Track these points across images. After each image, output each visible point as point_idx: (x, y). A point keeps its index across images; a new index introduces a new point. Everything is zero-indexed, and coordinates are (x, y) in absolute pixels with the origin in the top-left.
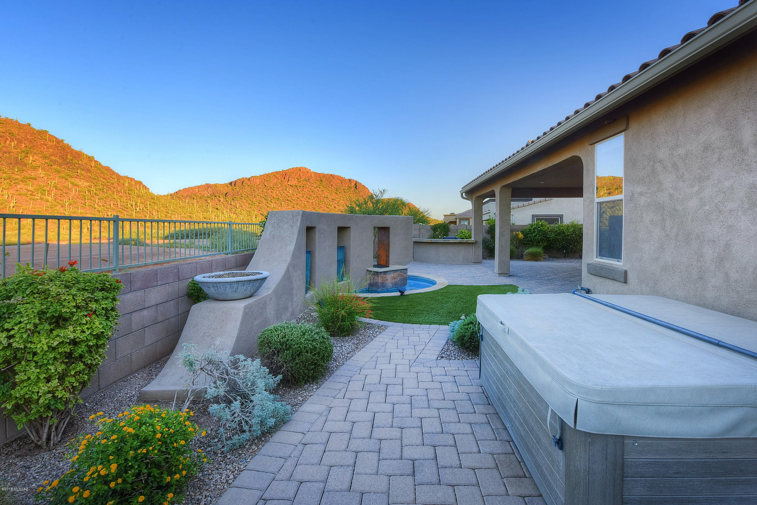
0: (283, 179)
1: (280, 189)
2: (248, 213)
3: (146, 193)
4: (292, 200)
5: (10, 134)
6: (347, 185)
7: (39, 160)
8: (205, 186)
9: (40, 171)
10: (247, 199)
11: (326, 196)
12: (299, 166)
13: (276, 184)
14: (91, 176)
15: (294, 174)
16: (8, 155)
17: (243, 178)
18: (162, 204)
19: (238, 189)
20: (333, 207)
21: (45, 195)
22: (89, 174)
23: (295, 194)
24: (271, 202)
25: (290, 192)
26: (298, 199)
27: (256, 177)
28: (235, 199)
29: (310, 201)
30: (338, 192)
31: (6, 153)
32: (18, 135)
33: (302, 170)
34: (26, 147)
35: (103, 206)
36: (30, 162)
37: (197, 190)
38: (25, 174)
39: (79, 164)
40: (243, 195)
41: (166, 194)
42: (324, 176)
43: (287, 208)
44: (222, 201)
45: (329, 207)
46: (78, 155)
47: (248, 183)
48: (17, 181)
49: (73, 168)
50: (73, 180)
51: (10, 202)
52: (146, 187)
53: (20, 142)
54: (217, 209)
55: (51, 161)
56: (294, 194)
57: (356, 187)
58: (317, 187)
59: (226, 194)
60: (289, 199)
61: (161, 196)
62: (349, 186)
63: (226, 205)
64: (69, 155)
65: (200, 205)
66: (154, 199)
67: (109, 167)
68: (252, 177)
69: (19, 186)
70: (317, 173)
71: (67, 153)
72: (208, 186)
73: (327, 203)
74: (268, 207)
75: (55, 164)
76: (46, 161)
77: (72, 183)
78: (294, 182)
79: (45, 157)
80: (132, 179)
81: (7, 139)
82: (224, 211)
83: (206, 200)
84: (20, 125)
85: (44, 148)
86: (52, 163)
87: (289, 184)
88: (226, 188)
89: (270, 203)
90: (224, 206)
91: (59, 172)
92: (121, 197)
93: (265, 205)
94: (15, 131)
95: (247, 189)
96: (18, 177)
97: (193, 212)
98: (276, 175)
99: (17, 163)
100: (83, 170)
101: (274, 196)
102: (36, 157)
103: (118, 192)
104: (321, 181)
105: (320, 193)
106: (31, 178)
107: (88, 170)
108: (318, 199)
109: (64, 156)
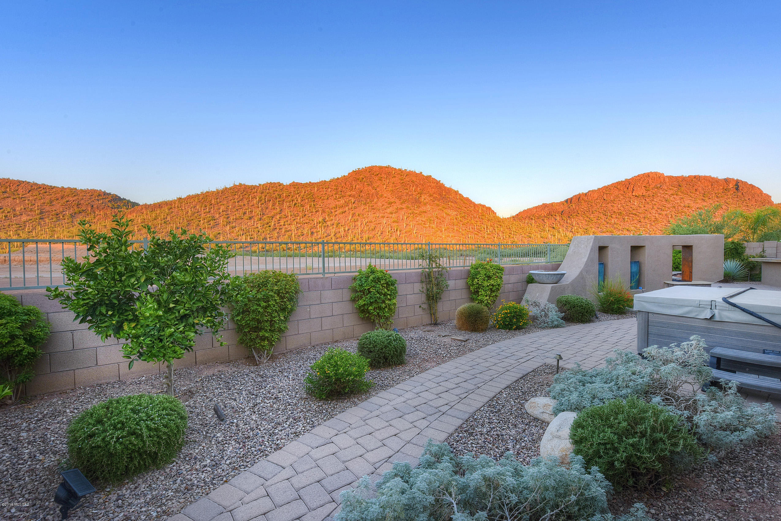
0: (626, 190)
1: (623, 202)
2: (585, 231)
3: (494, 217)
4: (638, 214)
5: (412, 181)
6: (721, 188)
7: (427, 198)
8: (542, 206)
9: (428, 206)
10: (584, 216)
11: (687, 205)
12: (647, 171)
13: (617, 196)
14: (457, 207)
15: (641, 182)
16: (412, 197)
17: (579, 194)
18: (506, 226)
19: (573, 205)
21: (431, 224)
22: (456, 205)
23: (642, 206)
24: (612, 217)
25: (636, 204)
26: (646, 212)
27: (593, 191)
28: (571, 217)
29: (663, 213)
30: (706, 199)
31: (410, 195)
32: (416, 181)
33: (651, 176)
34: (420, 190)
35: (465, 230)
36: (423, 200)
37: (535, 210)
38: (421, 209)
39: (450, 198)
40: (580, 212)
41: (509, 216)
42: (683, 178)
43: (632, 222)
44: (558, 220)
46: (449, 190)
47: (585, 198)
49: (446, 202)
50: (445, 211)
52: (494, 212)
53: (417, 186)
54: (553, 228)
55: (434, 198)
56: (641, 206)
57: (737, 189)
58: (673, 195)
59: (562, 212)
60: (634, 212)
61: (505, 219)
62: (725, 188)
63: (562, 223)
65: (538, 224)
66: (500, 221)
67: (468, 198)
68: (590, 191)
69: (418, 218)
70: (673, 177)
71: (443, 190)
72: (545, 206)
73: (688, 213)
74: (607, 223)
75: (436, 199)
76: (431, 198)
77: (446, 213)
78: (640, 191)
79: (430, 196)
80: (484, 206)
81: (411, 185)
82: (560, 230)
83: (543, 220)
84: (417, 174)
85: (430, 188)
86: (434, 200)
87: (634, 194)
88: (562, 206)
89: (610, 218)
90: (560, 224)
91: (438, 205)
92: (477, 222)
93: (605, 220)
94: (414, 179)
95: (584, 206)
96: (417, 212)
97: (532, 232)
98: (617, 186)
99: (416, 202)
100: (452, 202)
101: (615, 210)
102: (425, 196)
103: (474, 217)
104: (680, 186)
105: (679, 201)
106: (423, 212)
107: (455, 202)
108: (674, 209)
109: (441, 193)
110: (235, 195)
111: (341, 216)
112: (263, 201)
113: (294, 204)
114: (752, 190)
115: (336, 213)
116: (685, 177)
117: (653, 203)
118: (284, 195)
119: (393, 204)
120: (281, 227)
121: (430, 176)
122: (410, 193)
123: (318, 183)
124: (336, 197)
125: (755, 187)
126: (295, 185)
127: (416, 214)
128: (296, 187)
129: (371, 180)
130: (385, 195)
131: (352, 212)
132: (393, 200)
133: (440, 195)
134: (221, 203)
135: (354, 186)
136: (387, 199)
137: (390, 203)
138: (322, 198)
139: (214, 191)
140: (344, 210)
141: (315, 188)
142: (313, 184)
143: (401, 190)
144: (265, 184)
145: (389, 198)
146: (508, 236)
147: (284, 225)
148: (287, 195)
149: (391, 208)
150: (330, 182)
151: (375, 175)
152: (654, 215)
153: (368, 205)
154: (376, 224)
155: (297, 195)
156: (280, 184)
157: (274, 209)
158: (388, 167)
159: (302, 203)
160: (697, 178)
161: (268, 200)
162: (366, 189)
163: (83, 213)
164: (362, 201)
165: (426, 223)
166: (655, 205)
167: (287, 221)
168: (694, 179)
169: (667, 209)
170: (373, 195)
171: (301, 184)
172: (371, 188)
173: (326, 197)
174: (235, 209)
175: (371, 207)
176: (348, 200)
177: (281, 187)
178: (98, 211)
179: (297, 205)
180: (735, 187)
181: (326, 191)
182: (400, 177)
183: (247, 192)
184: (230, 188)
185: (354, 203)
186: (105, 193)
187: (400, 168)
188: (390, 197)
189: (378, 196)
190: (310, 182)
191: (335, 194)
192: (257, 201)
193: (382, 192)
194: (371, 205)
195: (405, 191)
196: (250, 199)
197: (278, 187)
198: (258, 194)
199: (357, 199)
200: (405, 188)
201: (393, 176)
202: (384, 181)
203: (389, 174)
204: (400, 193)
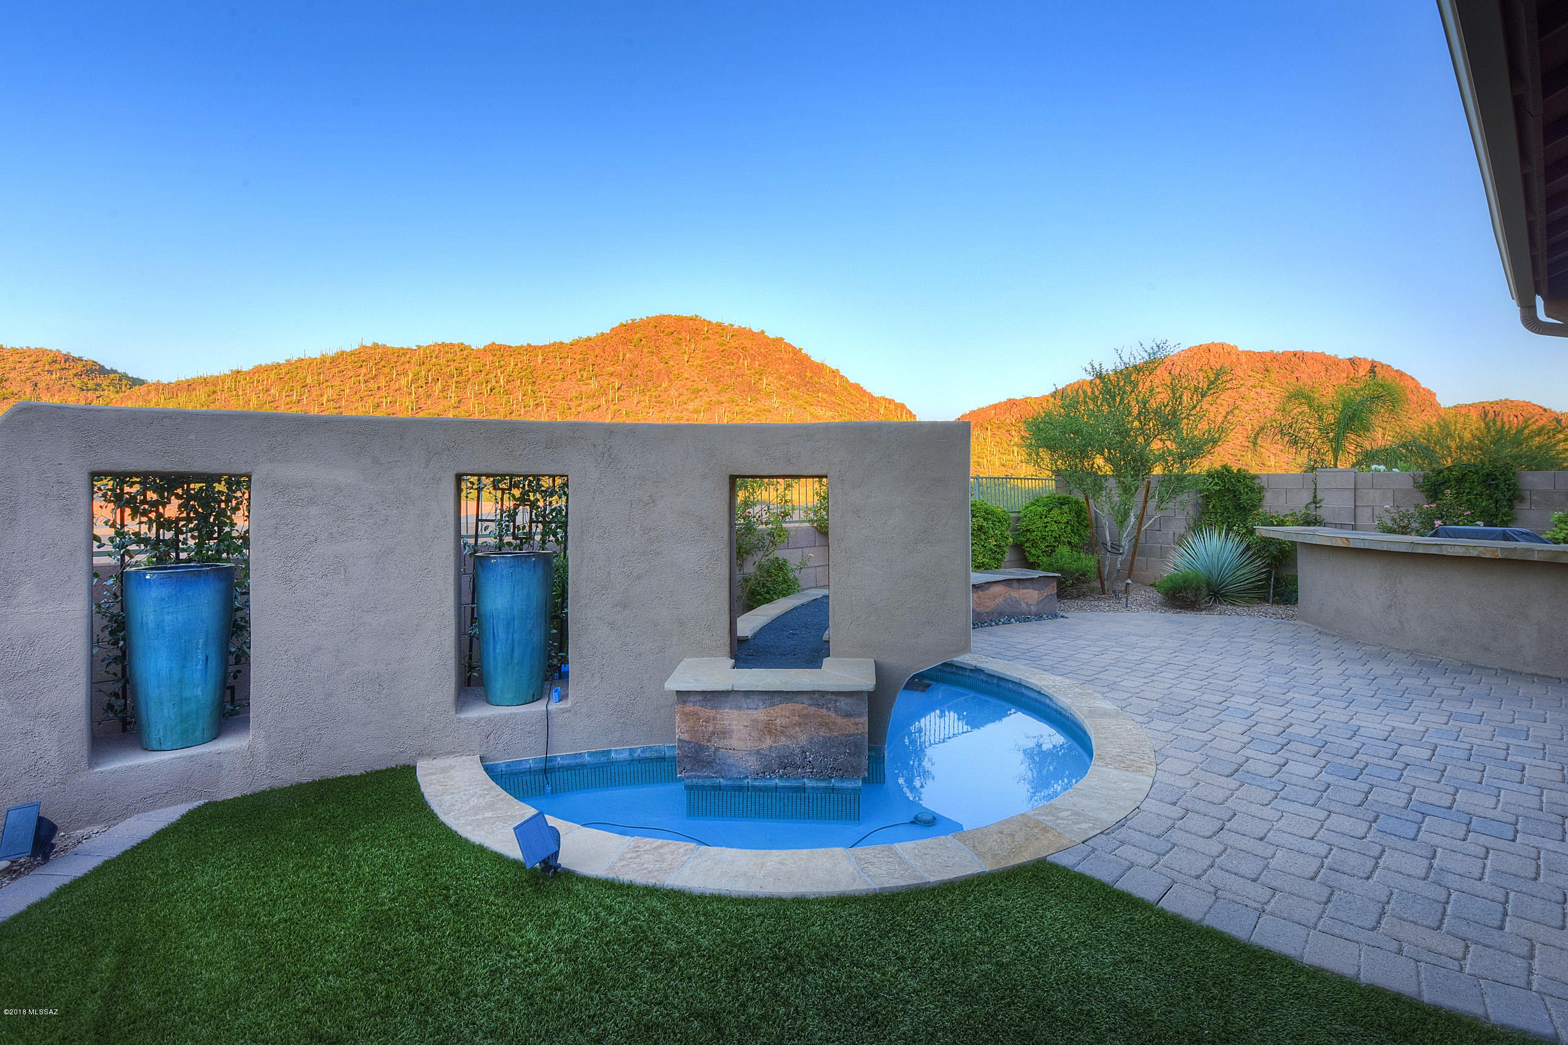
5: (742, 349)
6: (1344, 375)
7: (773, 383)
8: (1006, 403)
9: (775, 398)
12: (1206, 340)
14: (835, 401)
15: (1195, 361)
16: (741, 380)
22: (833, 399)
31: (738, 376)
32: (752, 349)
33: (1213, 349)
34: (760, 365)
36: (764, 386)
37: (993, 412)
38: (758, 406)
39: (821, 384)
42: (1274, 357)
46: (819, 369)
48: (750, 416)
49: (813, 391)
50: (811, 410)
52: (911, 413)
53: (754, 359)
55: (787, 383)
57: (1373, 378)
58: (1254, 387)
62: (1352, 376)
64: (808, 370)
65: (998, 440)
67: (858, 385)
70: (1254, 353)
71: (806, 368)
72: (1012, 403)
75: (791, 386)
76: (782, 383)
77: (811, 414)
79: (781, 378)
80: (891, 401)
81: (740, 357)
83: (1008, 431)
84: (753, 334)
85: (779, 364)
86: (788, 386)
88: (1045, 404)
91: (796, 398)
94: (748, 344)
96: (751, 409)
97: (984, 455)
99: (750, 390)
100: (825, 392)
102: (771, 379)
104: (1267, 370)
105: (1265, 400)
106: (764, 410)
107: (832, 391)
108: (1257, 414)
109: (803, 374)
110: (362, 366)
111: (589, 415)
112: (422, 382)
113: (488, 388)
114: (1400, 381)
115: (580, 409)
116: (1278, 354)
117: (1219, 401)
118: (470, 369)
119: (701, 393)
121: (782, 339)
122: (737, 372)
123: (545, 346)
124: (582, 376)
125: (1405, 375)
126: (494, 350)
127: (749, 413)
128: (498, 353)
129: (657, 345)
130: (686, 375)
131: (613, 408)
132: (701, 385)
133: (801, 376)
134: (329, 384)
135: (621, 355)
137: (696, 392)
138: (552, 377)
139: (316, 358)
140: (598, 404)
141: (538, 355)
142: (535, 348)
143: (719, 366)
144: (430, 346)
145: (693, 382)
148: (477, 369)
149: (697, 402)
150: (571, 345)
151: (667, 334)
153: (648, 393)
155: (499, 371)
156: (463, 348)
157: (445, 398)
158: (695, 319)
159: (507, 388)
160: (1300, 356)
161: (433, 380)
162: (646, 360)
163: (13, 399)
164: (636, 385)
166: (1222, 405)
168: (1293, 359)
169: (1243, 414)
170: (659, 373)
171: (510, 347)
172: (656, 359)
173: (561, 377)
174: (357, 397)
175: (655, 397)
176: (606, 382)
177: (465, 353)
178: (49, 395)
179: (497, 390)
180: (1368, 375)
181: (561, 364)
182: (720, 340)
183: (388, 362)
184: (352, 353)
185: (619, 389)
186: (67, 358)
187: (720, 321)
188: (696, 379)
189: (672, 376)
190: (529, 345)
191: (580, 371)
192: (408, 381)
193: (679, 369)
194: (654, 394)
195: (728, 367)
196: (394, 377)
197: (459, 354)
198: (413, 365)
199: (627, 380)
200: (728, 361)
201: (703, 336)
202: (686, 346)
203: (696, 332)
204: (717, 372)
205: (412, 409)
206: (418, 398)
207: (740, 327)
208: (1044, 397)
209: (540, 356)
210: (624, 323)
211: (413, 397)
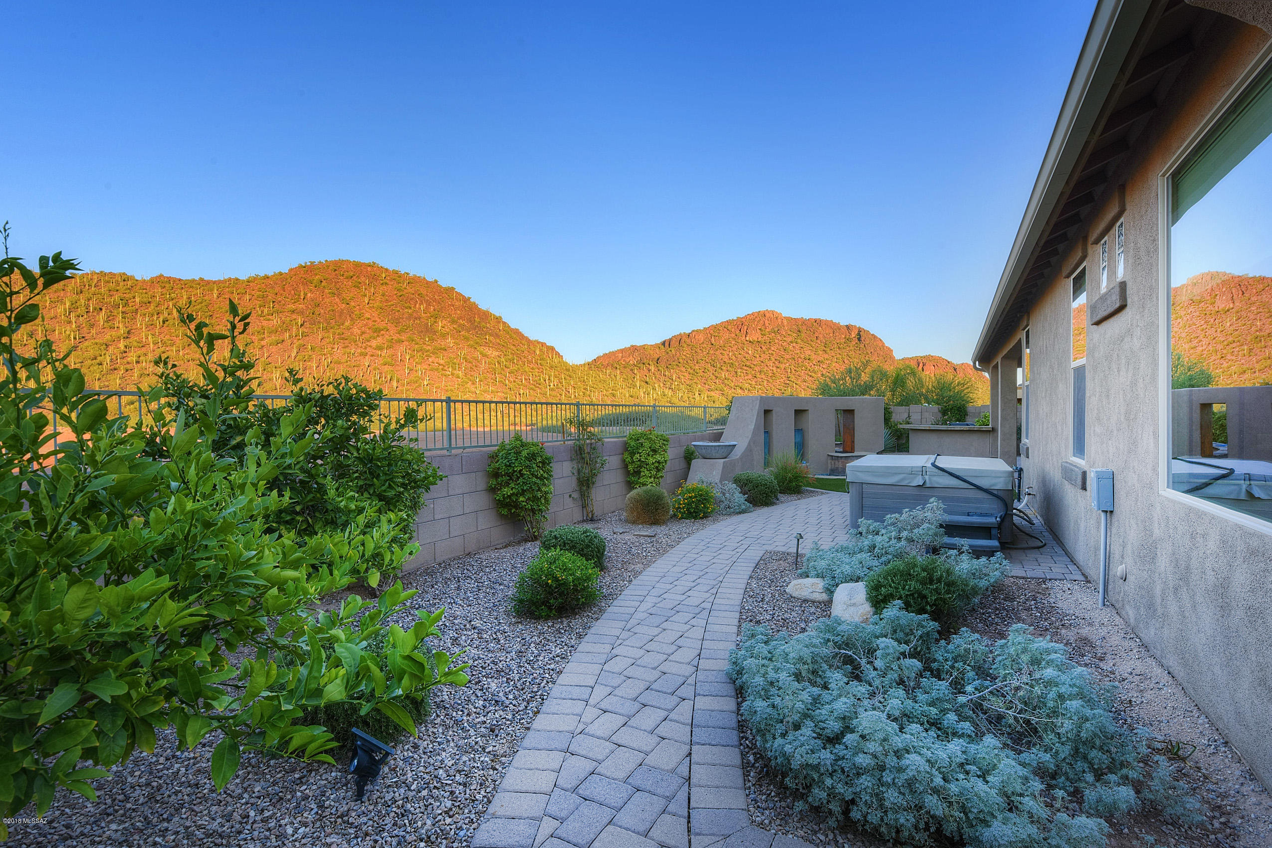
0: (738, 332)
1: (734, 349)
2: (688, 387)
3: (560, 362)
4: (752, 366)
5: (419, 295)
6: (843, 336)
7: (447, 326)
8: (630, 348)
9: (450, 340)
10: (686, 366)
11: (808, 357)
12: (762, 308)
13: (727, 341)
14: (500, 343)
15: (756, 322)
16: (419, 322)
17: (680, 334)
18: (579, 378)
19: (673, 351)
20: (819, 375)
21: (455, 369)
22: (498, 341)
23: (758, 356)
24: (722, 369)
25: (750, 352)
26: (762, 364)
27: (698, 332)
28: (670, 366)
29: (782, 366)
30: (828, 349)
31: (416, 318)
32: (427, 295)
33: (767, 315)
34: (435, 310)
35: (514, 382)
36: (440, 328)
37: (621, 355)
38: (436, 344)
39: (487, 328)
40: (681, 360)
41: (582, 363)
42: (804, 322)
43: (746, 378)
44: (653, 371)
45: (813, 375)
46: (486, 315)
47: (688, 341)
48: (428, 353)
49: (481, 334)
50: (481, 349)
51: (423, 380)
52: (559, 354)
53: (429, 304)
54: (646, 382)
56: (755, 355)
57: (859, 339)
58: (792, 342)
59: (658, 359)
60: (748, 364)
61: (577, 366)
62: (848, 337)
63: (658, 376)
64: (476, 316)
65: (625, 377)
66: (570, 371)
67: (518, 330)
68: (693, 331)
69: (430, 360)
70: (792, 319)
71: (475, 314)
72: (634, 349)
73: (809, 368)
75: (463, 329)
76: (455, 326)
77: (481, 353)
78: (754, 336)
79: (453, 322)
80: (543, 344)
81: (417, 301)
82: (656, 385)
83: (632, 370)
84: (428, 282)
85: (452, 309)
86: (460, 329)
87: (747, 339)
88: (657, 350)
89: (720, 371)
90: (655, 378)
91: (467, 339)
92: (533, 369)
93: (713, 374)
94: (423, 291)
95: (686, 351)
96: (429, 348)
97: (616, 388)
98: (727, 325)
99: (427, 330)
100: (491, 335)
101: (726, 360)
102: (444, 322)
103: (530, 362)
104: (799, 331)
105: (798, 351)
106: (441, 349)
107: (497, 334)
108: (793, 362)
109: (472, 319)
111: (274, 349)
112: (81, 310)
113: (161, 319)
114: (874, 342)
115: (263, 343)
116: (806, 320)
117: (770, 352)
118: (137, 300)
119: (382, 332)
120: (128, 367)
121: (453, 289)
122: (414, 315)
123: (220, 282)
124: (262, 312)
125: (877, 337)
126: (163, 282)
127: (428, 351)
128: (167, 285)
129: (338, 287)
130: (367, 315)
131: (297, 343)
132: (382, 325)
133: (471, 321)
135: (302, 294)
136: (371, 323)
137: (378, 331)
140: (281, 338)
141: (212, 290)
142: (208, 282)
143: (398, 309)
145: (374, 321)
146: (581, 394)
147: (138, 362)
148: (145, 300)
149: (379, 340)
151: (347, 278)
152: (771, 368)
153: (332, 330)
154: (350, 367)
155: (171, 304)
156: (125, 278)
157: (112, 328)
158: (372, 265)
160: (819, 322)
161: (95, 309)
162: (327, 300)
164: (319, 322)
165: (446, 368)
166: (772, 354)
167: (145, 355)
168: (815, 324)
169: (785, 361)
170: (341, 313)
171: (180, 280)
172: (337, 300)
175: (339, 334)
176: (288, 319)
177: (129, 283)
180: (857, 336)
182: (397, 286)
185: (302, 325)
187: (396, 269)
188: (377, 319)
189: (353, 316)
190: (202, 280)
191: (260, 307)
192: (65, 310)
193: (360, 310)
194: (338, 331)
195: (406, 310)
196: (48, 305)
197: (122, 284)
198: (69, 294)
199: (309, 318)
200: (406, 305)
201: (382, 282)
202: (365, 289)
203: (374, 278)
204: (397, 314)
205: (75, 338)
206: (79, 328)
207: (415, 276)
208: (656, 344)
209: (215, 291)
210: (303, 265)
211: (74, 326)
